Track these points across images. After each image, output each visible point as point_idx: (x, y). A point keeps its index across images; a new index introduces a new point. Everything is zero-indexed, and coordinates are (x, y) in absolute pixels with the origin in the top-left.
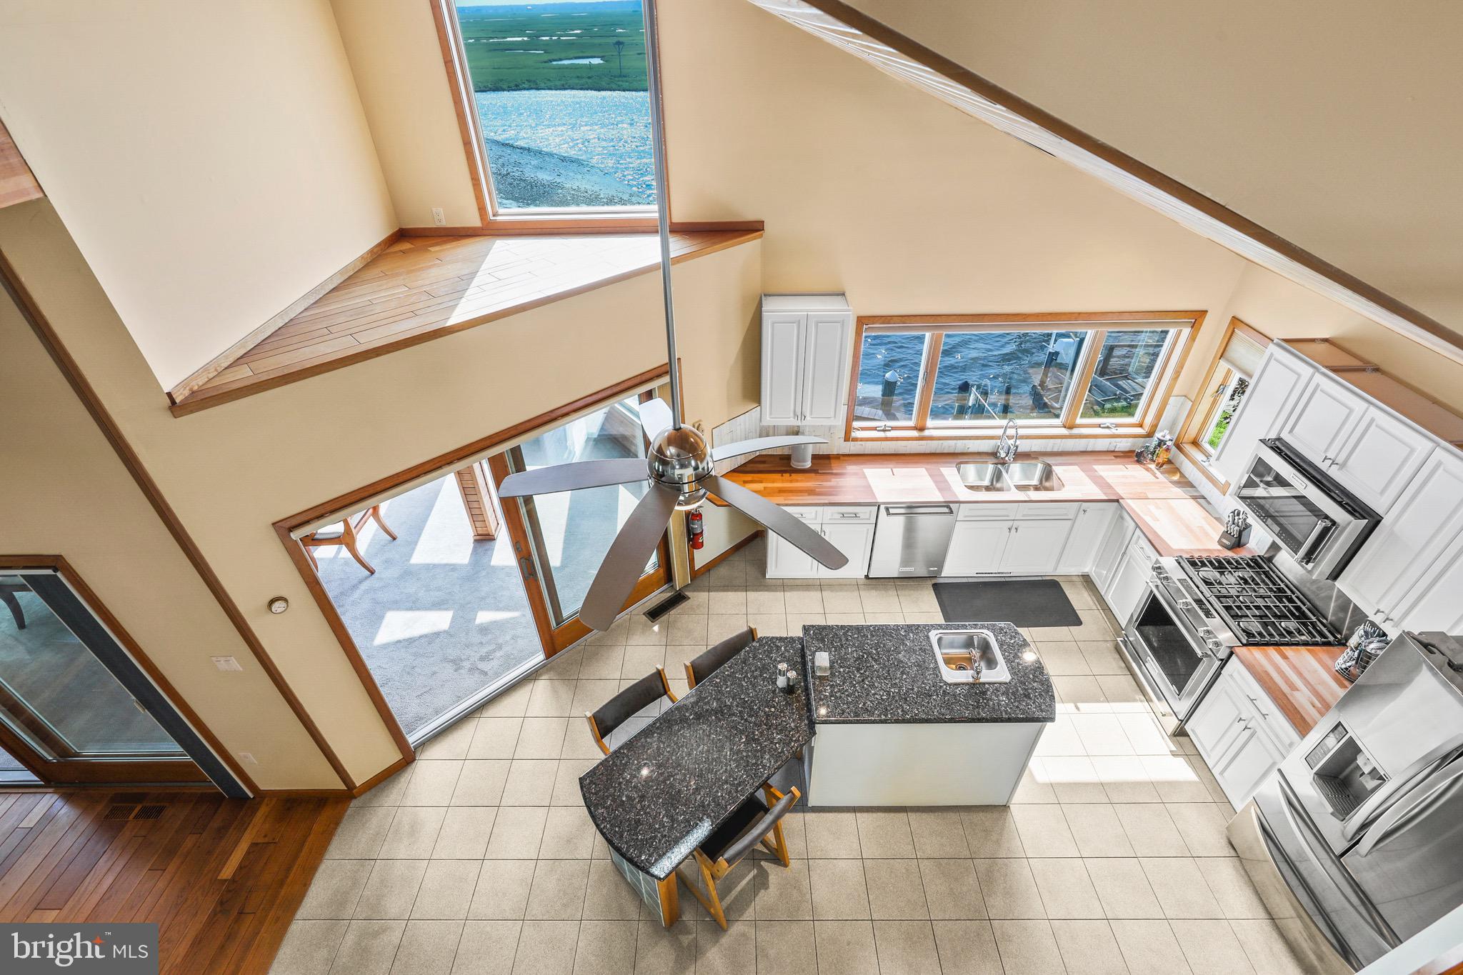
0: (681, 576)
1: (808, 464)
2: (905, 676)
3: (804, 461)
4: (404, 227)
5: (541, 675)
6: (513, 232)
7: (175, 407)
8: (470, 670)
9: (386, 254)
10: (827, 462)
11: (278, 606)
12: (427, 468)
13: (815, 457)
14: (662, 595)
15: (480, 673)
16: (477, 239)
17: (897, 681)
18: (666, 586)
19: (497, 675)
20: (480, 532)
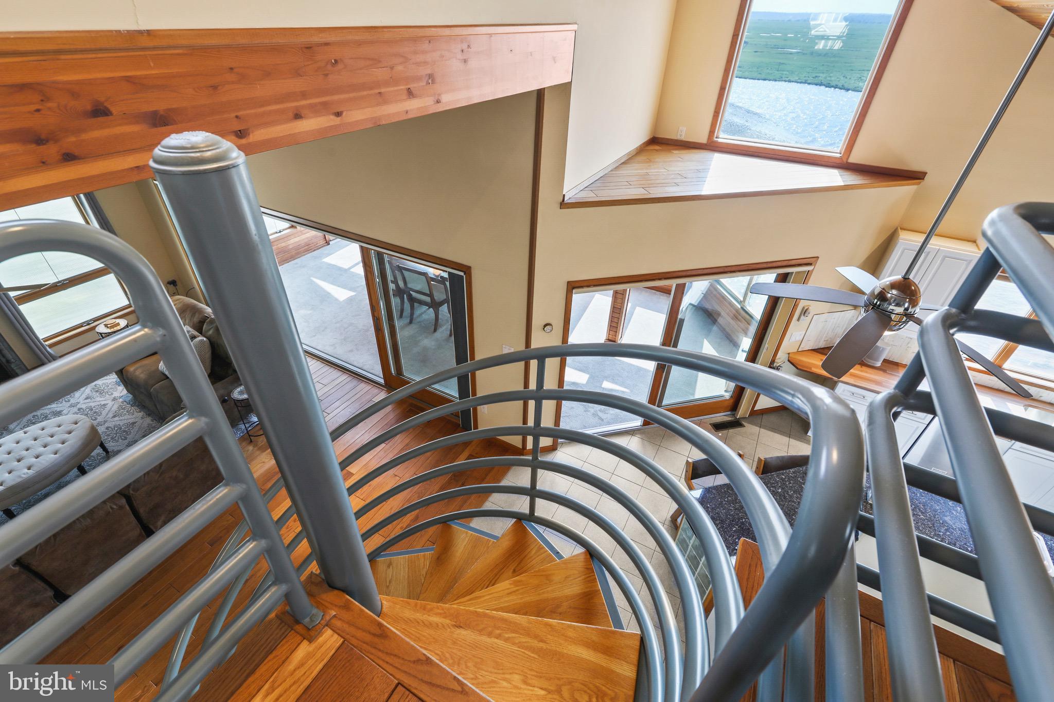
0: (743, 410)
1: (879, 364)
2: (948, 533)
3: (877, 360)
4: (656, 136)
5: (636, 434)
6: (725, 150)
7: (563, 205)
8: (594, 414)
9: (646, 150)
10: (895, 367)
11: (548, 327)
12: (648, 277)
13: (886, 361)
14: (724, 417)
15: (599, 418)
16: (705, 151)
17: (942, 534)
18: (729, 413)
19: (609, 423)
20: (609, 338)
